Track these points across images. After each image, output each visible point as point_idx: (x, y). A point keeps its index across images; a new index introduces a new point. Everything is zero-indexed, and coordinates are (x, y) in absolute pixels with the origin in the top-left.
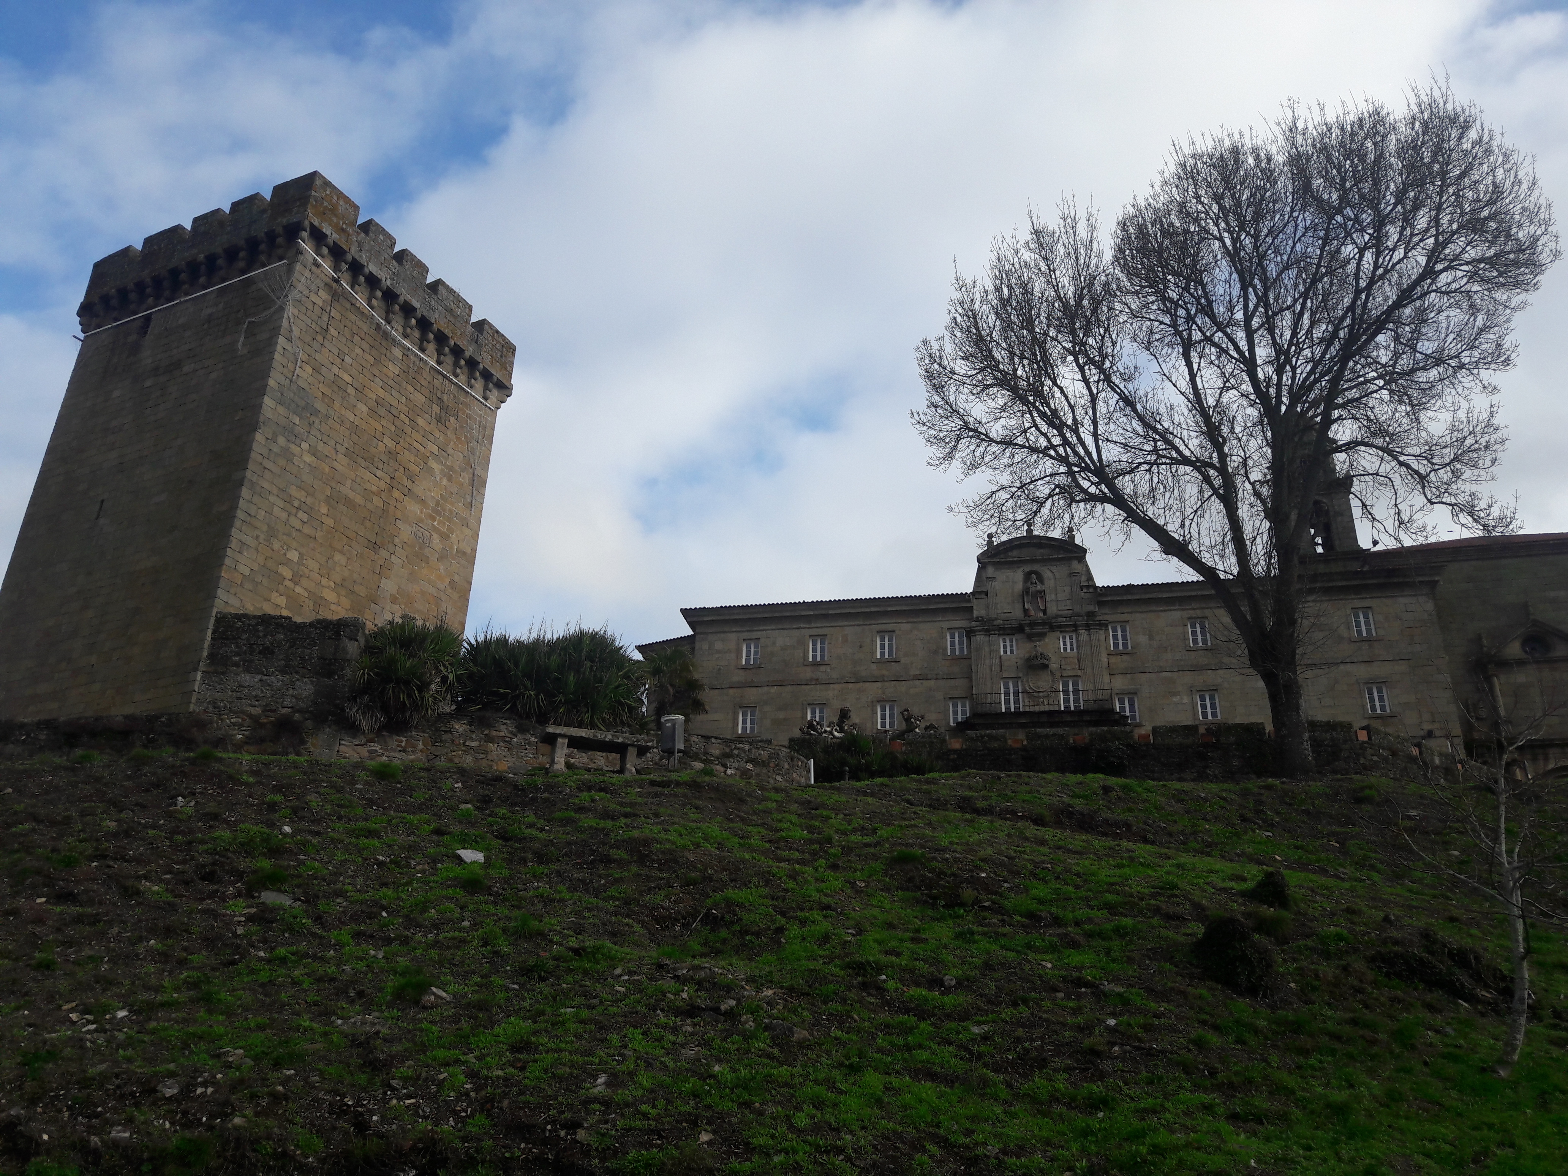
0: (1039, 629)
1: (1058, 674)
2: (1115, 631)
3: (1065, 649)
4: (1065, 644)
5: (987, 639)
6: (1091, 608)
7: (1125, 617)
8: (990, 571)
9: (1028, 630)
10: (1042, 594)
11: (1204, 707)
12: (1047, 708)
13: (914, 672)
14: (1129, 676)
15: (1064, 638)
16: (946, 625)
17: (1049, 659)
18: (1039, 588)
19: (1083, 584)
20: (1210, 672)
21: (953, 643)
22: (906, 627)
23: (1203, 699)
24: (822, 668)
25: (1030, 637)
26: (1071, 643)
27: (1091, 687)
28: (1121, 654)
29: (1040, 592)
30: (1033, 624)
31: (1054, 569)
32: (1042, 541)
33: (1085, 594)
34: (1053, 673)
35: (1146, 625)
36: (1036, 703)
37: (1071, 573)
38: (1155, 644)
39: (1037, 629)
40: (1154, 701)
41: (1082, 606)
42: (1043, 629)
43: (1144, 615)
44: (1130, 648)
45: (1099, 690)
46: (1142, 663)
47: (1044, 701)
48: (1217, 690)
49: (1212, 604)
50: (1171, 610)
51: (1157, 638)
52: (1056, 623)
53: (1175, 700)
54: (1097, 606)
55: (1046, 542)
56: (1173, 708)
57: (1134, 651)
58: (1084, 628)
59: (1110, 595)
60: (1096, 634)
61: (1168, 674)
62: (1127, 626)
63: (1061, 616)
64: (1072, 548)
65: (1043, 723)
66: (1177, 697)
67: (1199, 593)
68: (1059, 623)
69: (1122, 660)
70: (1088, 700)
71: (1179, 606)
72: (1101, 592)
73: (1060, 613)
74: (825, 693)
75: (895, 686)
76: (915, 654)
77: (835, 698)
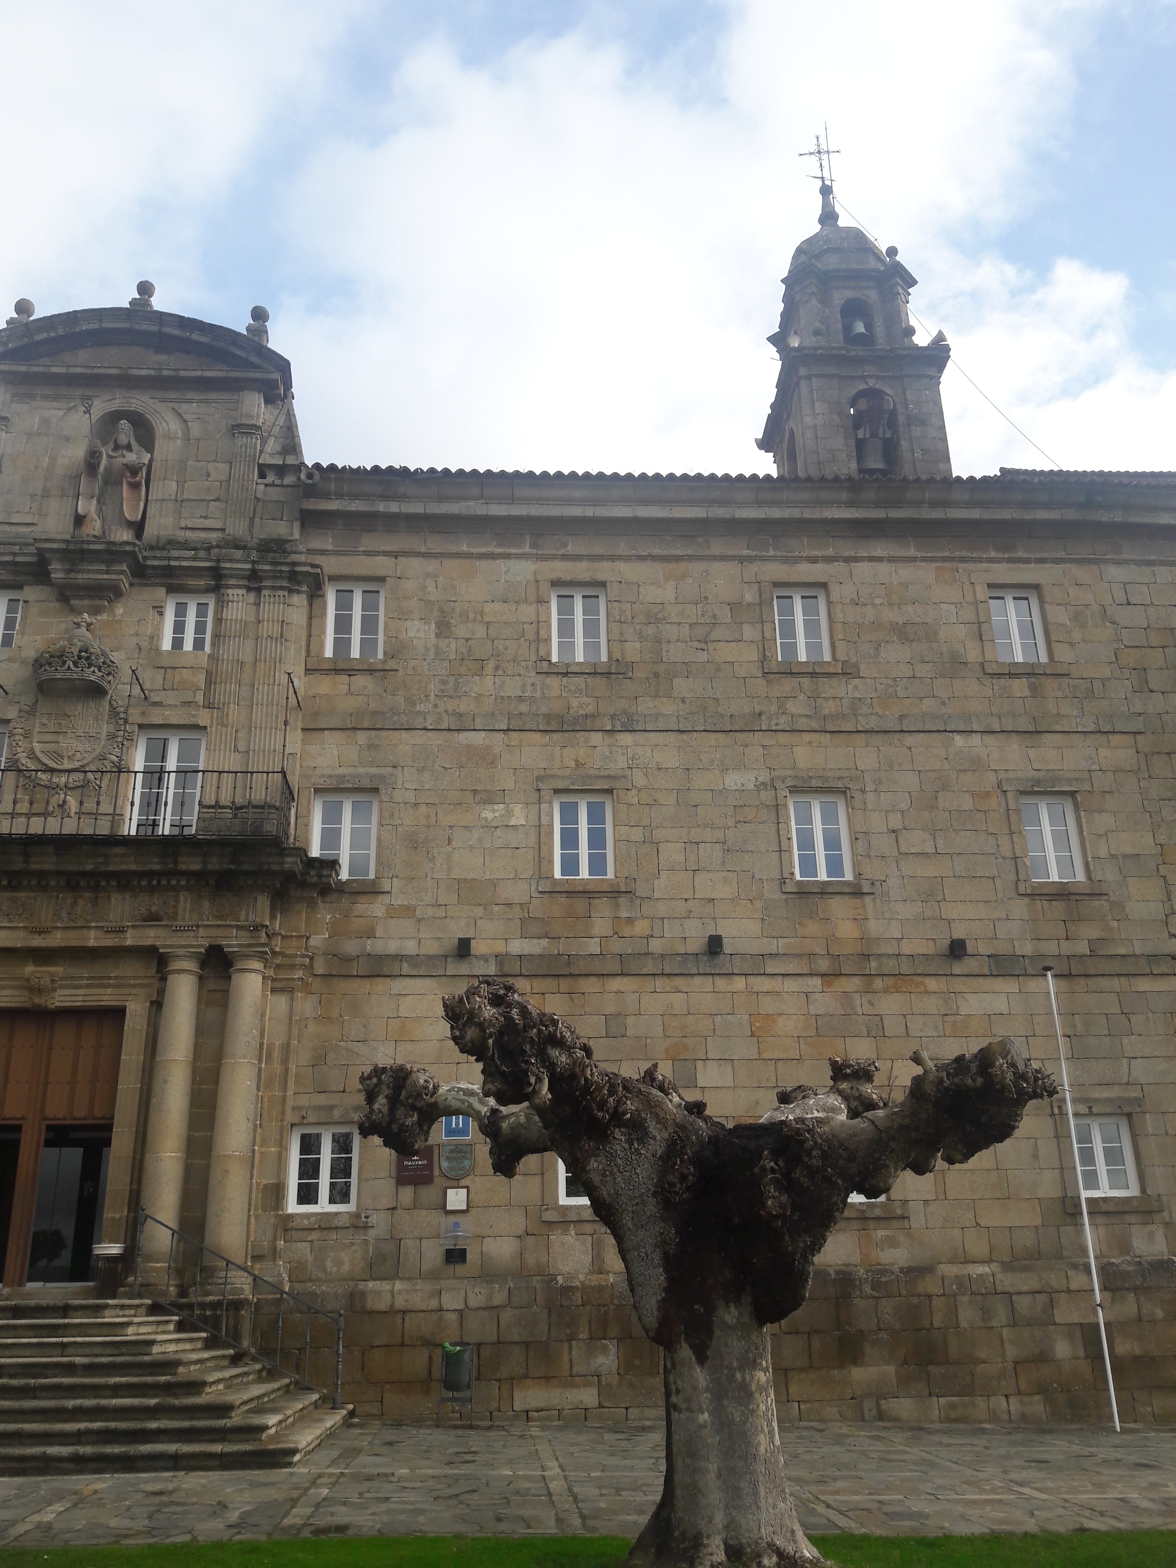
0: (101, 575)
1: (135, 716)
2: (344, 604)
3: (178, 643)
4: (179, 627)
6: (281, 529)
7: (380, 565)
9: (57, 569)
11: (570, 839)
12: (70, 827)
14: (362, 738)
15: (181, 611)
17: (109, 667)
19: (266, 459)
20: (596, 738)
23: (569, 814)
25: (63, 596)
26: (200, 628)
27: (233, 762)
28: (351, 672)
29: (134, 470)
30: (76, 555)
31: (190, 410)
32: (167, 330)
33: (266, 485)
34: (118, 713)
35: (433, 593)
36: (38, 808)
37: (239, 426)
38: (452, 648)
39: (89, 571)
40: (428, 817)
41: (252, 520)
42: (107, 572)
43: (431, 566)
44: (380, 655)
45: (265, 775)
46: (410, 701)
47: (73, 803)
48: (610, 791)
49: (622, 549)
50: (507, 556)
51: (461, 631)
52: (165, 563)
53: (488, 814)
54: (297, 525)
55: (176, 332)
56: (480, 840)
57: (392, 664)
58: (245, 582)
59: (340, 496)
60: (282, 605)
61: (478, 739)
62: (378, 592)
63: (185, 545)
64: (254, 359)
65: (42, 874)
66: (496, 807)
67: (589, 512)
68: (174, 563)
69: (352, 689)
70: (217, 806)
71: (533, 546)
72: (310, 482)
73: (182, 535)
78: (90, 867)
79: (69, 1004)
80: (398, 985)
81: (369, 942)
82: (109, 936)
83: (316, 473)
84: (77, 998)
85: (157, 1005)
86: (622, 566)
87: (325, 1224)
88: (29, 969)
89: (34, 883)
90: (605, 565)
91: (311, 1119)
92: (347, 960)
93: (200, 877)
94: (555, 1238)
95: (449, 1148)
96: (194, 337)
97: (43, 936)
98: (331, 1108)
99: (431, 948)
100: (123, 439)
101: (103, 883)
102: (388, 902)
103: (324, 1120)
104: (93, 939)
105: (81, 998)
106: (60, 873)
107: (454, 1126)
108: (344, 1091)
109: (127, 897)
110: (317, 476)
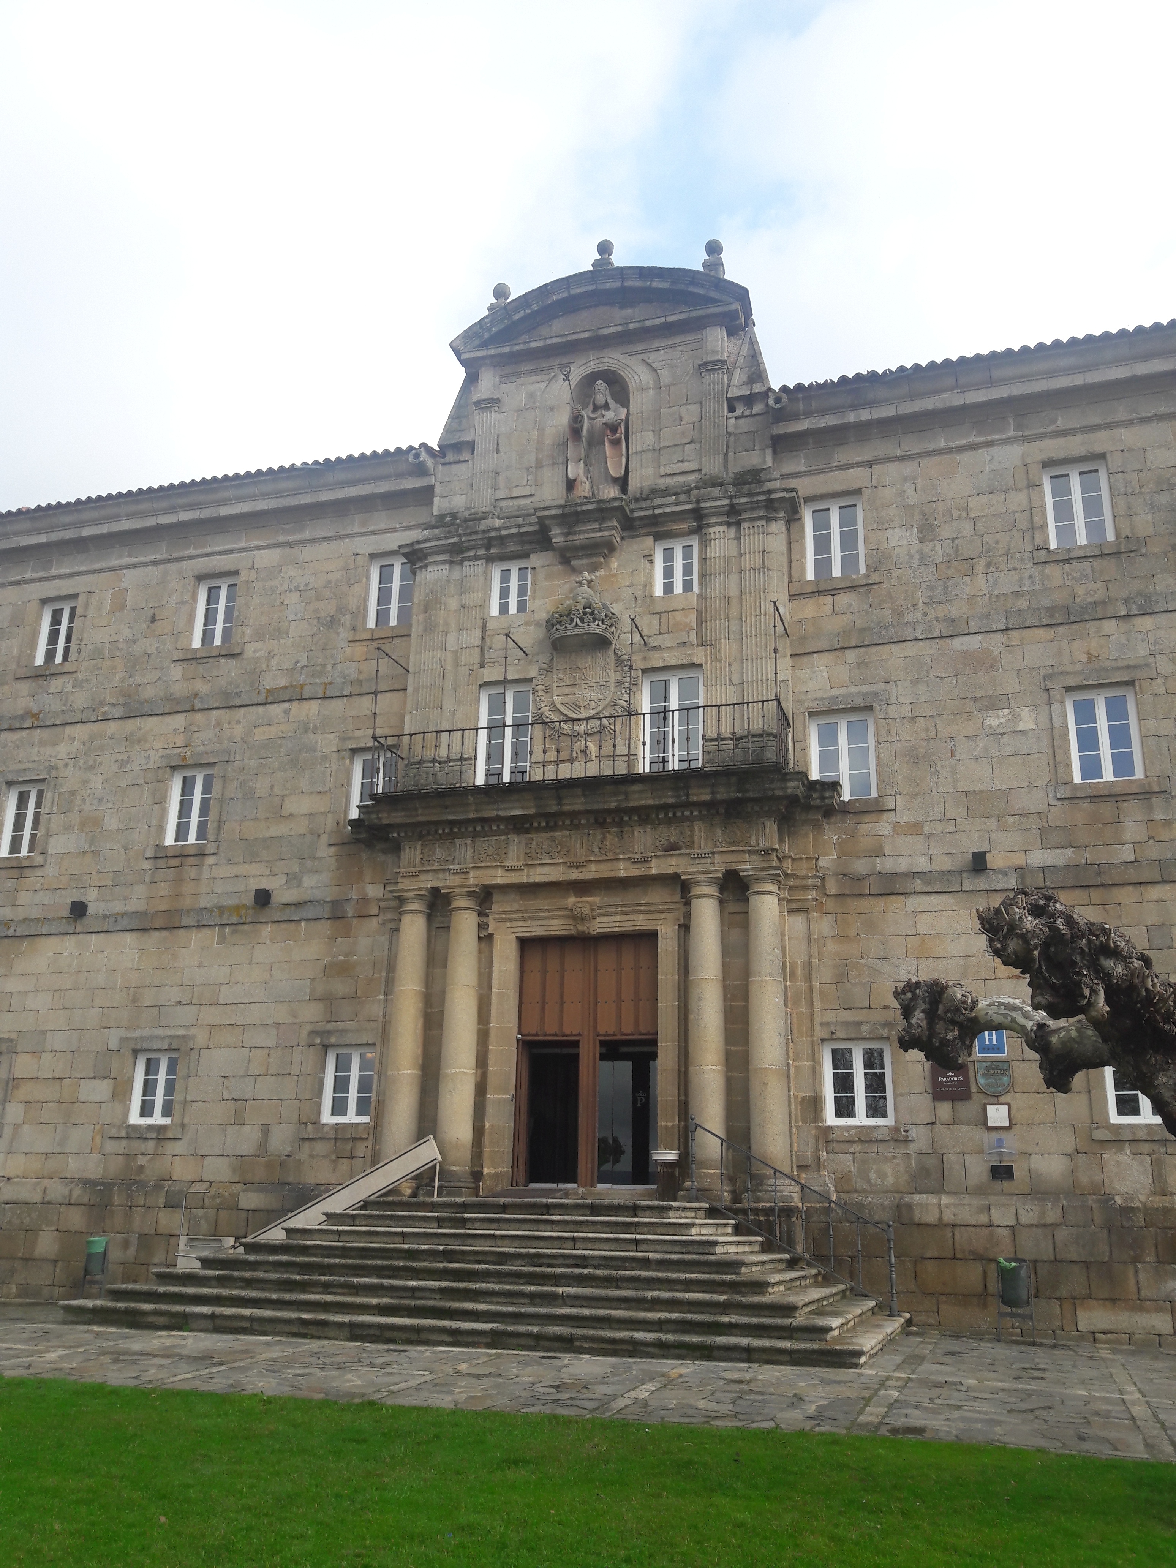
0: (589, 533)
1: (638, 662)
2: (822, 525)
3: (668, 588)
4: (668, 572)
5: (456, 572)
6: (754, 459)
7: (855, 477)
8: (487, 383)
9: (557, 537)
11: (1088, 740)
12: (593, 770)
13: (272, 680)
14: (851, 656)
15: (668, 556)
16: (367, 545)
17: (611, 619)
19: (734, 392)
20: (1110, 626)
21: (384, 596)
22: (267, 558)
23: (1085, 713)
24: (56, 684)
25: (564, 560)
26: (687, 570)
27: (729, 695)
28: (833, 592)
29: (613, 428)
30: (581, 521)
31: (658, 358)
32: (629, 283)
33: (736, 418)
34: (623, 661)
35: (913, 497)
36: (564, 755)
37: (705, 364)
38: (938, 550)
39: (584, 531)
40: (927, 730)
41: (726, 455)
42: (600, 530)
43: (909, 468)
44: (862, 570)
45: (760, 704)
46: (898, 613)
47: (593, 749)
48: (1131, 683)
49: (1121, 414)
50: (990, 444)
51: (946, 532)
52: (650, 512)
53: (992, 721)
54: (769, 452)
55: (638, 284)
56: (986, 749)
57: (875, 577)
58: (725, 518)
59: (808, 414)
60: (761, 535)
61: (974, 643)
62: (855, 505)
63: (666, 492)
64: (713, 294)
65: (573, 814)
66: (1000, 713)
67: (1079, 380)
68: (658, 511)
69: (837, 608)
70: (719, 738)
71: (1018, 427)
72: (778, 406)
73: (663, 483)
74: (48, 751)
75: (218, 724)
76: (279, 633)
77: (71, 763)
78: (613, 805)
79: (608, 930)
80: (912, 903)
81: (878, 860)
82: (636, 866)
83: (784, 395)
84: (614, 925)
85: (685, 928)
86: (1125, 432)
87: (865, 1136)
88: (572, 900)
89: (568, 822)
90: (1103, 434)
91: (840, 1034)
92: (859, 879)
93: (710, 805)
94: (1109, 1157)
95: (985, 1064)
96: (655, 284)
97: (580, 870)
98: (859, 1024)
99: (944, 864)
100: (600, 399)
101: (626, 818)
102: (894, 820)
103: (853, 1036)
104: (623, 870)
105: (618, 924)
106: (588, 812)
107: (987, 1043)
108: (870, 1008)
109: (648, 830)
110: (784, 396)
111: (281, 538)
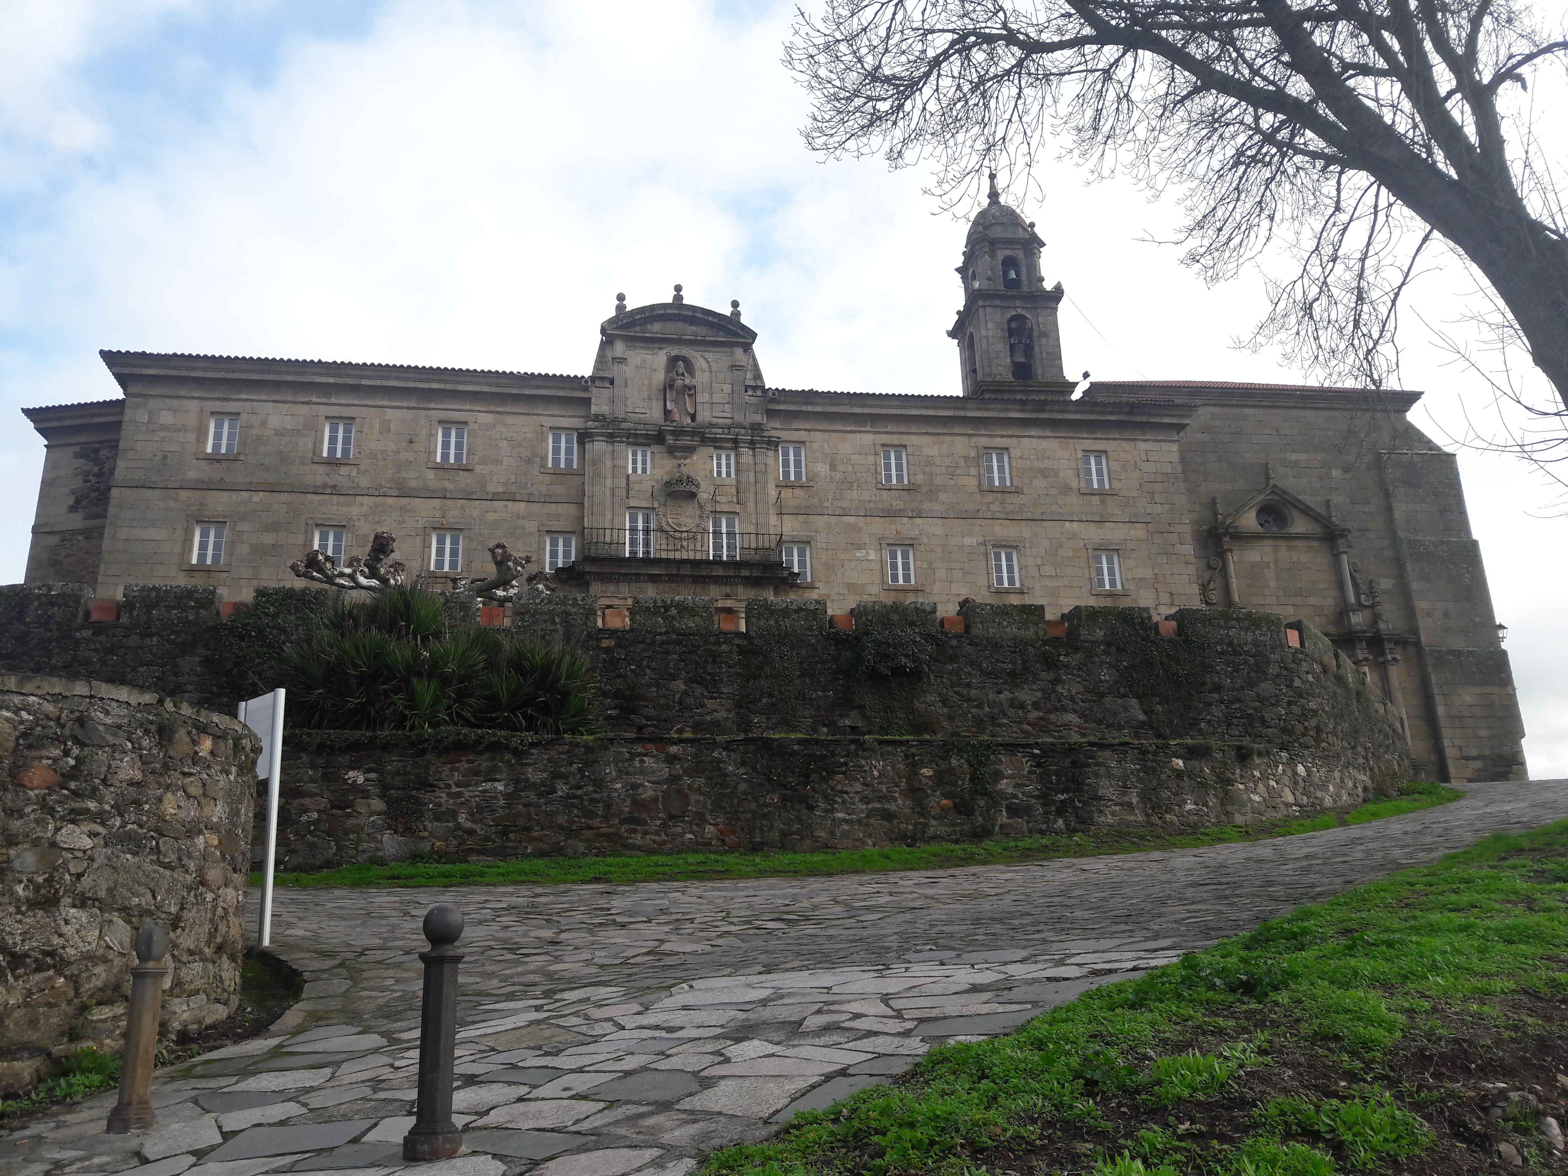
0: (685, 441)
1: (708, 507)
2: (786, 454)
3: (719, 473)
4: (719, 465)
5: (610, 448)
6: (757, 418)
7: (802, 436)
8: (619, 348)
9: (670, 439)
10: (690, 390)
11: (894, 566)
12: (691, 556)
13: (492, 488)
14: (801, 518)
15: (719, 458)
16: (549, 422)
17: (698, 486)
18: (687, 381)
19: (748, 383)
20: (905, 520)
21: (557, 451)
22: (485, 418)
23: (894, 555)
24: (344, 470)
25: (671, 451)
26: (728, 466)
27: (751, 529)
28: (792, 487)
30: (678, 433)
31: (710, 356)
32: (697, 315)
33: (749, 396)
34: (702, 506)
35: (827, 450)
36: (671, 547)
37: (734, 365)
38: (838, 476)
40: (833, 555)
41: (745, 413)
42: (692, 441)
43: (826, 436)
44: (804, 479)
45: (768, 535)
46: (821, 502)
48: (912, 545)
49: (913, 429)
50: (860, 432)
51: (841, 468)
52: (710, 435)
53: (859, 554)
54: (765, 416)
55: (701, 316)
56: (856, 566)
57: (811, 484)
58: (748, 445)
59: (784, 403)
60: (762, 456)
61: (852, 519)
62: (801, 448)
63: (716, 426)
64: (739, 331)
65: (684, 576)
66: (862, 551)
67: (899, 412)
68: (714, 435)
69: (793, 495)
70: (748, 548)
71: (871, 427)
72: (773, 396)
73: (715, 421)
74: (345, 509)
75: (462, 507)
76: (497, 462)
77: (363, 518)
83: (771, 391)
86: (913, 437)
90: (906, 436)
93: (747, 579)
96: (707, 318)
101: (708, 580)
102: (818, 592)
106: (691, 575)
109: (718, 587)
111: (493, 408)
